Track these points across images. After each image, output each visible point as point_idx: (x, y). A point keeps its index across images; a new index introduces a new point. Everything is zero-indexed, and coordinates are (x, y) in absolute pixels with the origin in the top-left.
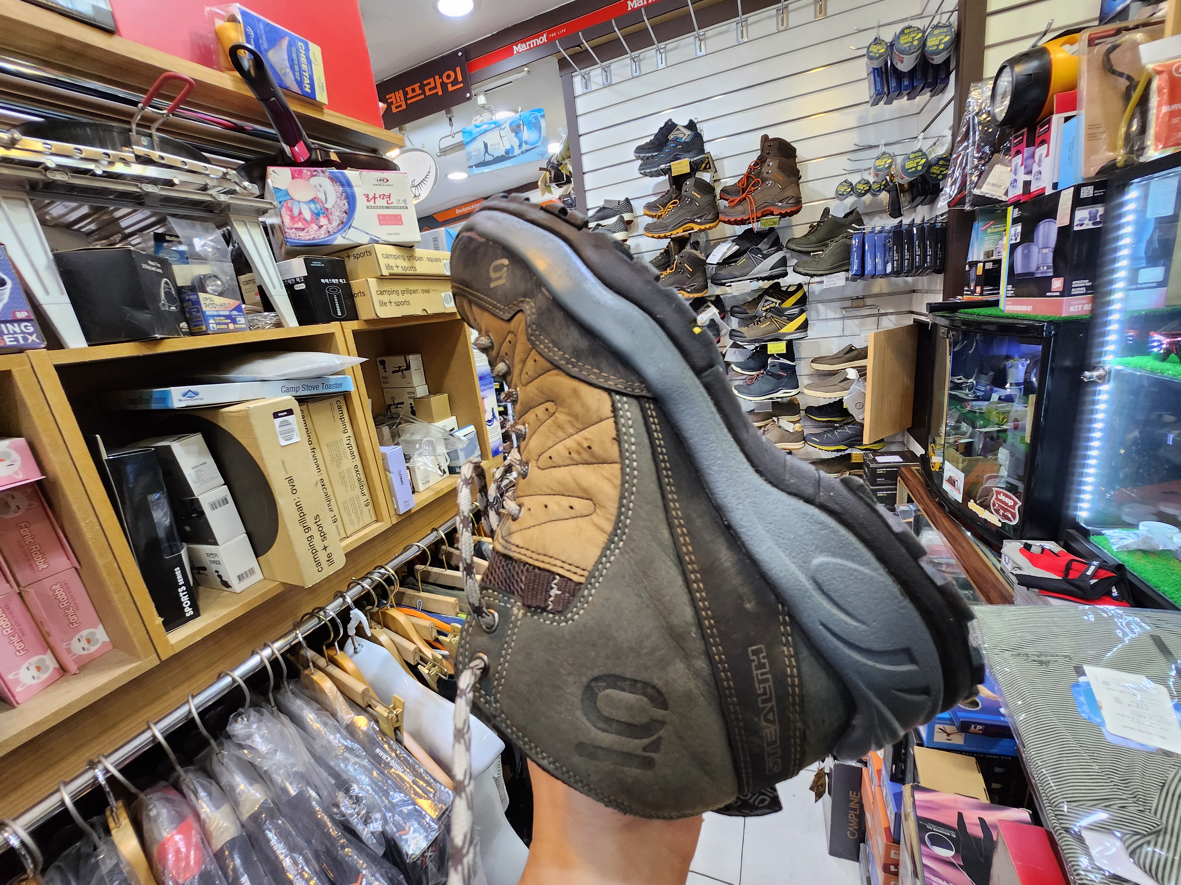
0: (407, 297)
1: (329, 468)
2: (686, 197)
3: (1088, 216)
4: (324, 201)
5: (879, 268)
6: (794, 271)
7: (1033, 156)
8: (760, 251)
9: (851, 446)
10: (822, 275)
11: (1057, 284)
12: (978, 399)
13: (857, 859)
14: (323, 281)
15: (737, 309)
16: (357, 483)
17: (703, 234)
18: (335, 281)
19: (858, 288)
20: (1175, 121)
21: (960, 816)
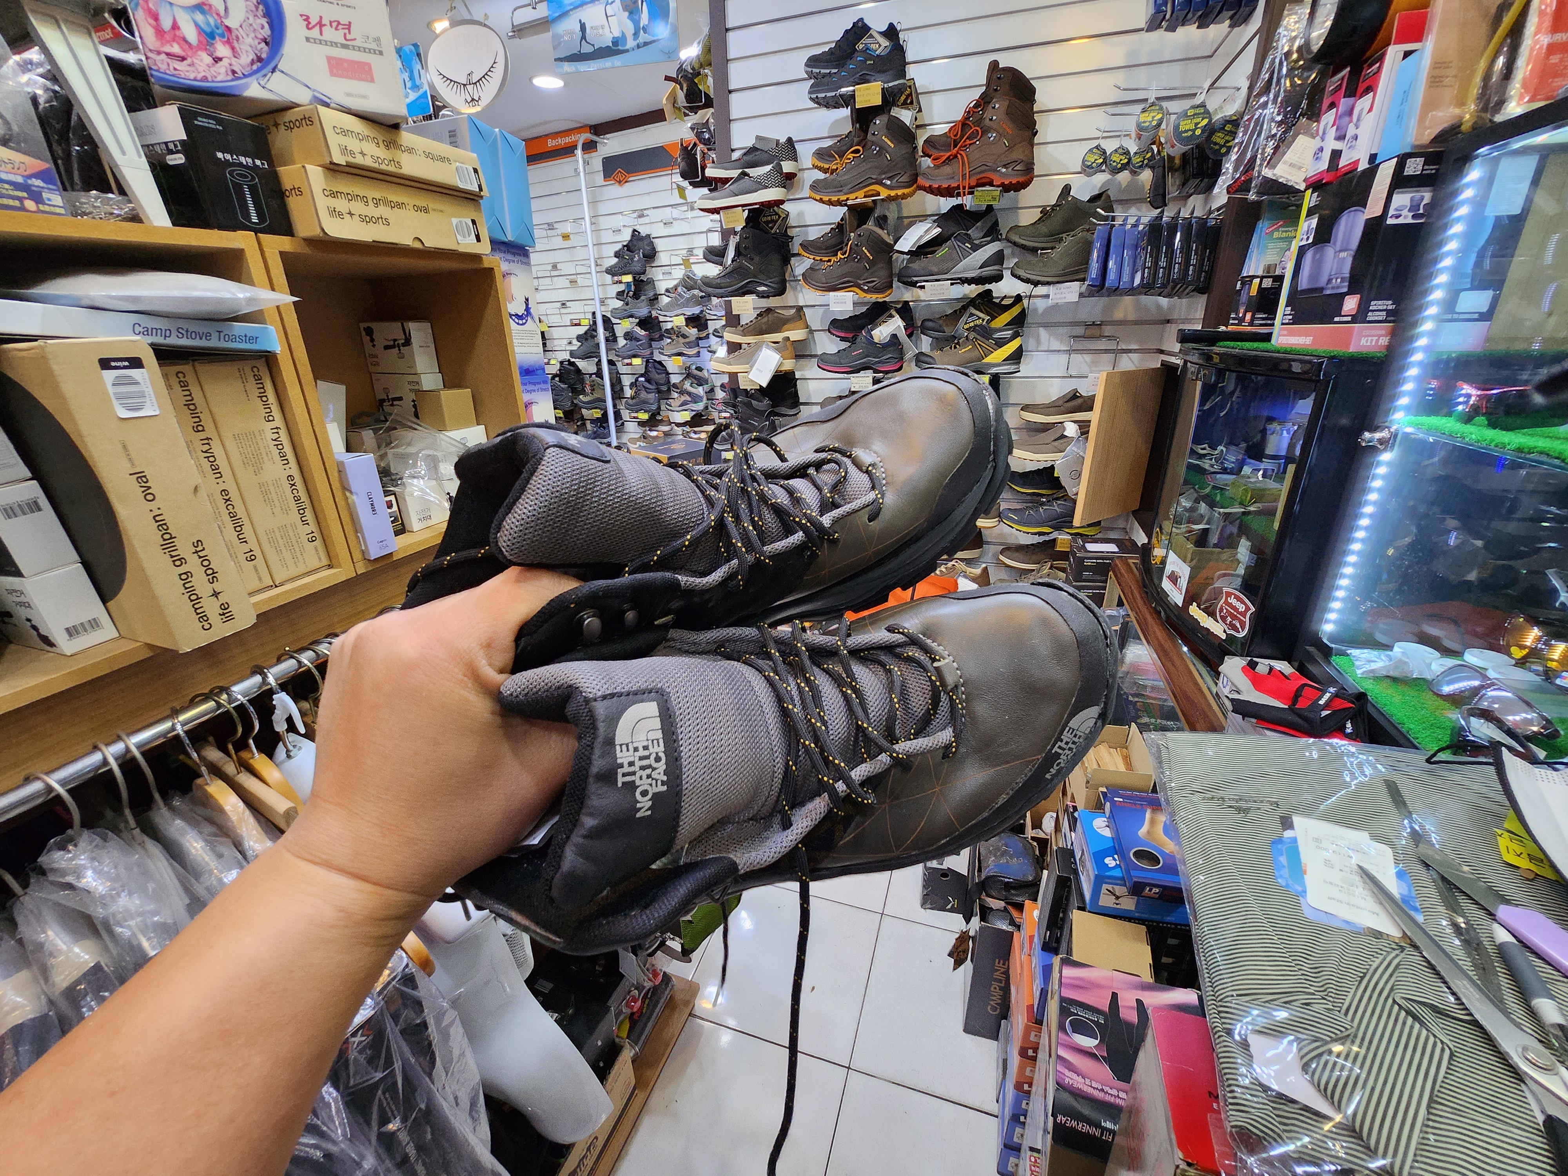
0: (383, 211)
1: (239, 475)
2: (873, 143)
3: (1409, 205)
4: (222, 13)
5: (1126, 278)
6: (1013, 274)
7: (1350, 112)
8: (969, 239)
9: (1057, 528)
10: (1048, 283)
11: (1351, 304)
12: (1225, 471)
13: (996, 1038)
14: (220, 155)
15: (930, 324)
16: (292, 503)
17: (893, 206)
18: (242, 159)
19: (1095, 308)
20: (1555, 59)
21: (1115, 996)
